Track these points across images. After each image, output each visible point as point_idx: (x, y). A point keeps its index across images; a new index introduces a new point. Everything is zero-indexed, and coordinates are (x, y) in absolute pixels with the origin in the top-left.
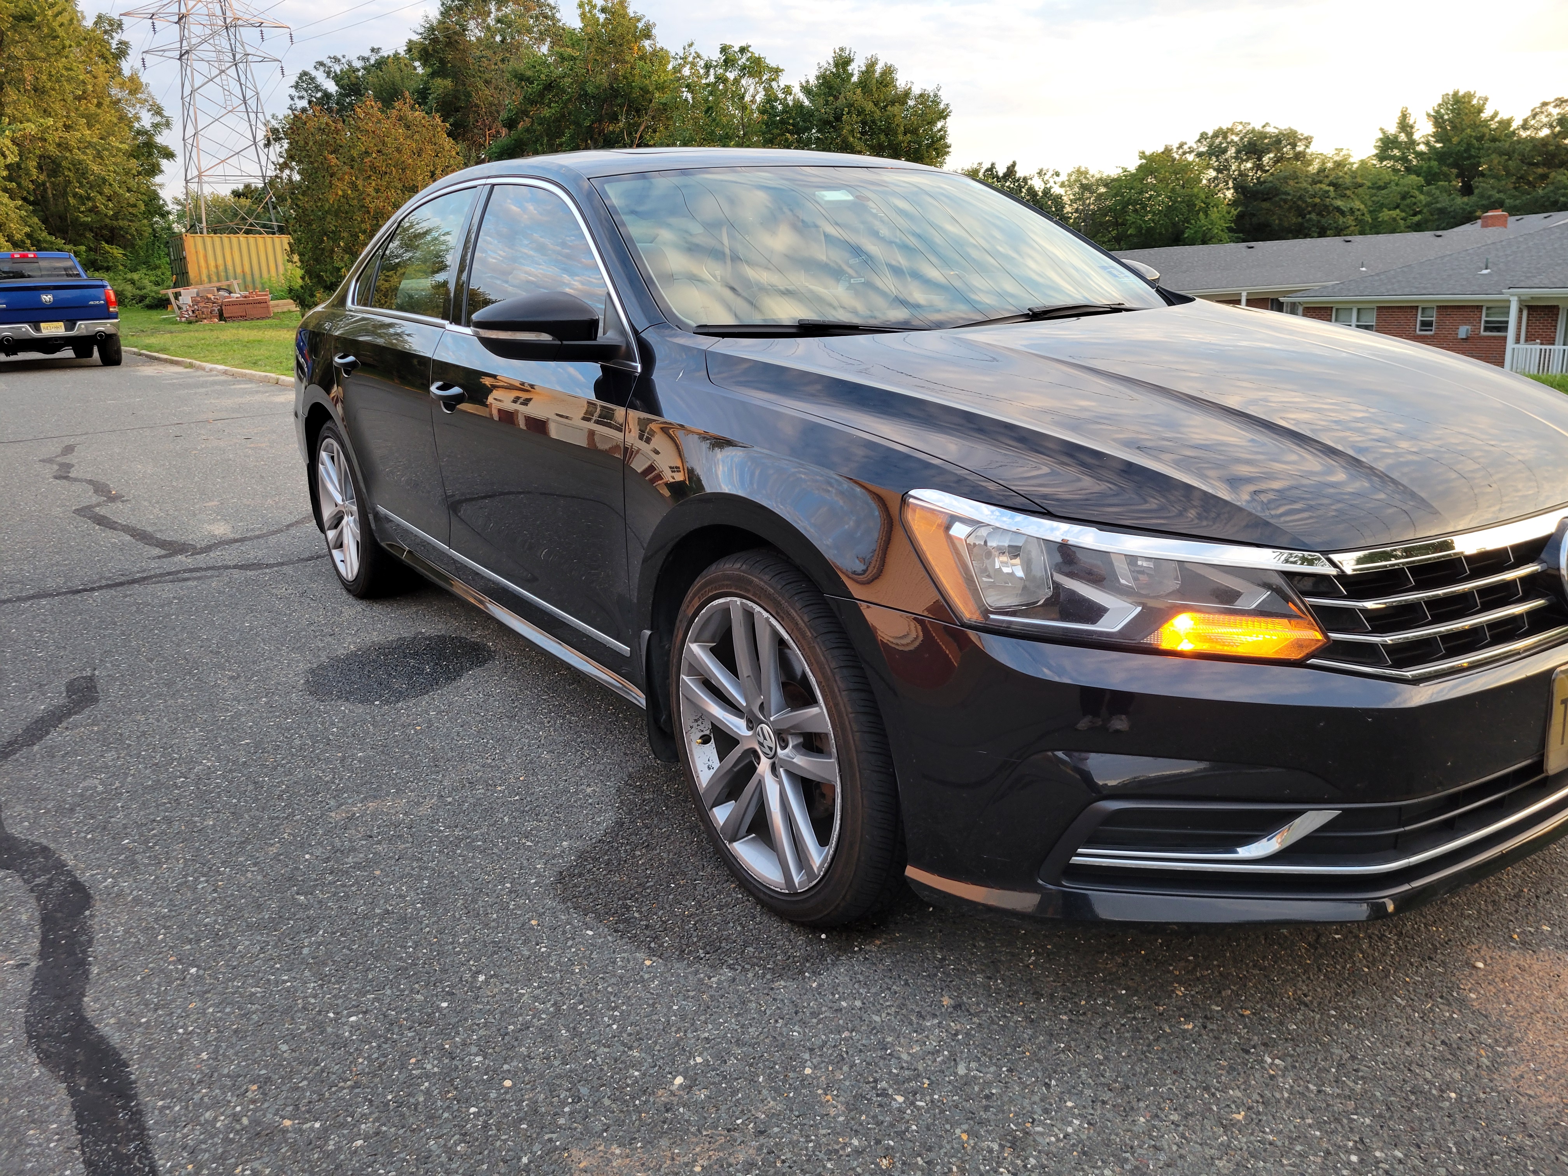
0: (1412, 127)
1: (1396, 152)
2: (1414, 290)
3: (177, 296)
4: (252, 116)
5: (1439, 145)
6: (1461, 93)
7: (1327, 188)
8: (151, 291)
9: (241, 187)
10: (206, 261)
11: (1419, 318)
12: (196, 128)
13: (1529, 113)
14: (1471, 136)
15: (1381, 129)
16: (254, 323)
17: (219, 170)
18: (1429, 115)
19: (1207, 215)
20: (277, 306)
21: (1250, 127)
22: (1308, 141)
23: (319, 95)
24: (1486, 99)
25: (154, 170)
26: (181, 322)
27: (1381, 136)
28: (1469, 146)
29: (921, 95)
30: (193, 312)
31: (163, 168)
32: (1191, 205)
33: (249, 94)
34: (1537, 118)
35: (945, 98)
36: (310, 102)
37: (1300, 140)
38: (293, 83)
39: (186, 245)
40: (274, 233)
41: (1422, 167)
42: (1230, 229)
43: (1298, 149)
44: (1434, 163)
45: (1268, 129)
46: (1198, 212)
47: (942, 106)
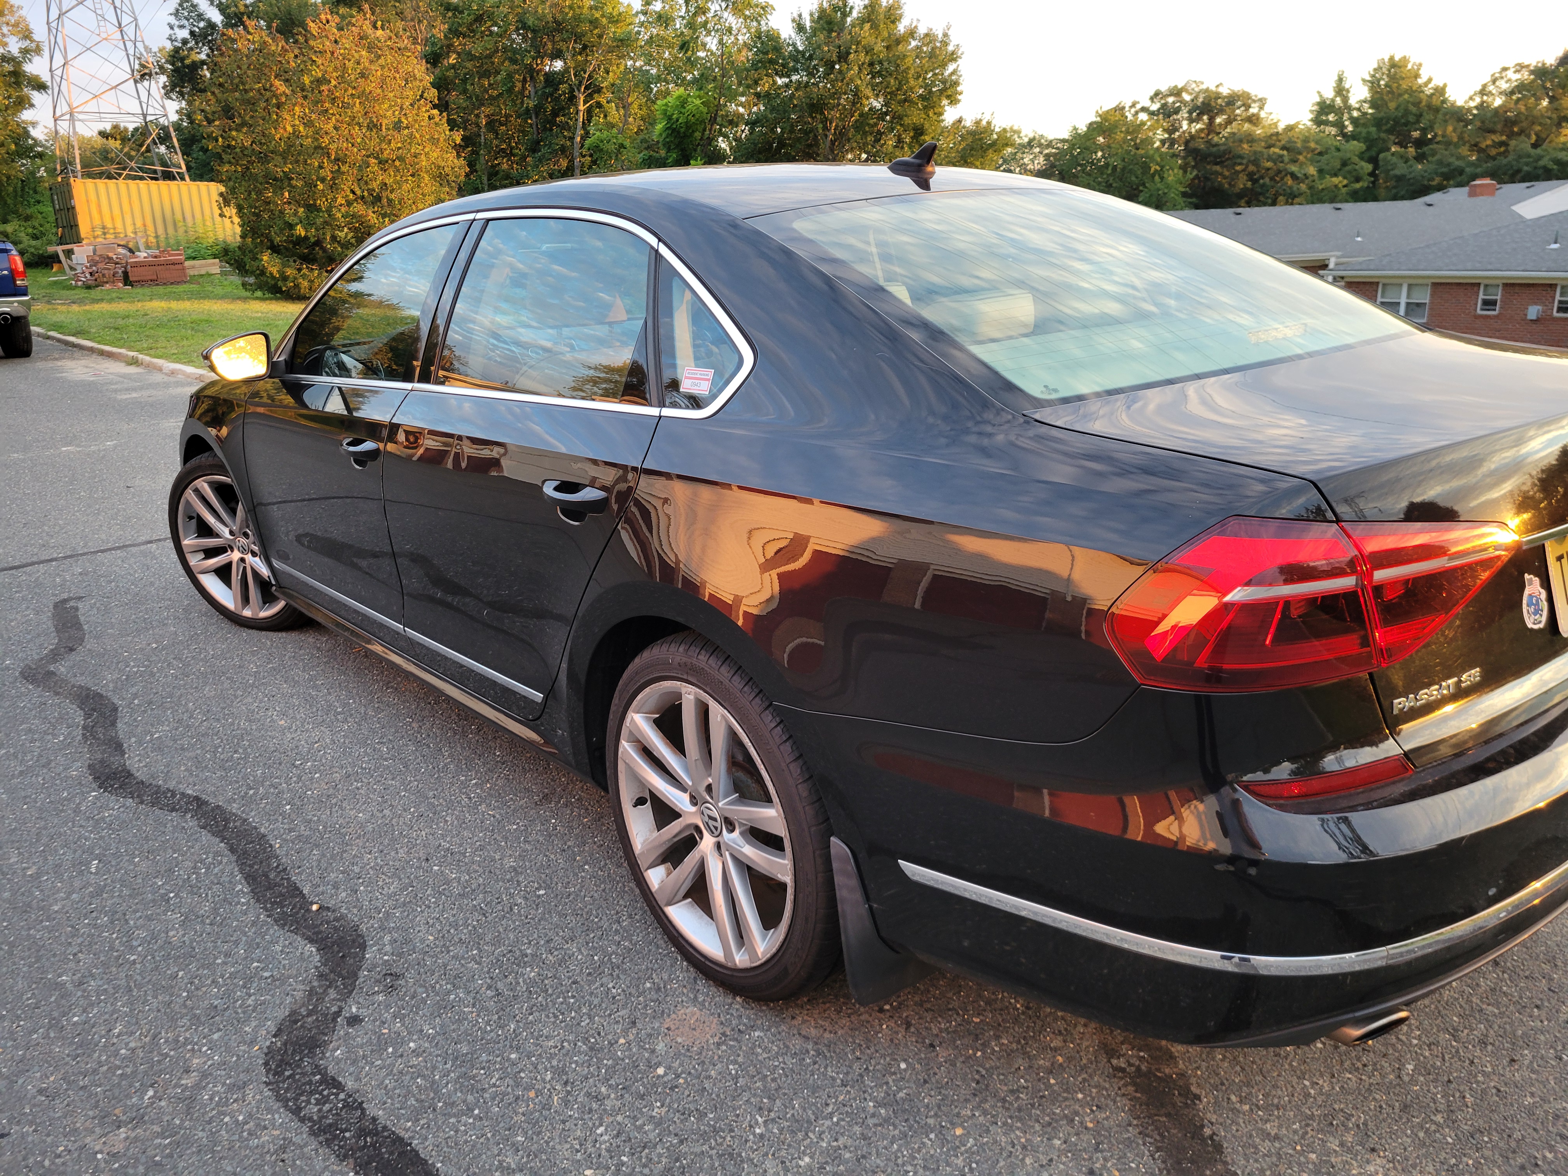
0: (1348, 91)
1: (1331, 117)
2: (1478, 265)
3: (69, 253)
4: (129, 45)
5: (1370, 111)
6: (1397, 59)
7: (1281, 152)
8: (30, 246)
9: (108, 127)
10: (100, 212)
11: (1481, 296)
12: (65, 57)
13: (1489, 79)
14: (1408, 102)
15: (1319, 92)
16: (170, 288)
17: (92, 107)
18: (1364, 80)
19: (1162, 178)
20: (193, 267)
21: (1204, 87)
22: (1262, 102)
23: (202, 24)
24: (1420, 65)
25: (23, 103)
26: (76, 287)
27: (1318, 100)
28: (1407, 112)
29: (927, 35)
30: (91, 274)
31: (34, 102)
32: (1146, 167)
33: (126, 20)
34: (1497, 83)
35: (954, 40)
36: (192, 33)
37: (1254, 101)
38: (172, 10)
39: (75, 192)
40: (156, 179)
41: (1360, 133)
42: (1184, 195)
43: (1252, 111)
44: (1373, 129)
45: (1221, 90)
46: (1153, 176)
47: (951, 48)
